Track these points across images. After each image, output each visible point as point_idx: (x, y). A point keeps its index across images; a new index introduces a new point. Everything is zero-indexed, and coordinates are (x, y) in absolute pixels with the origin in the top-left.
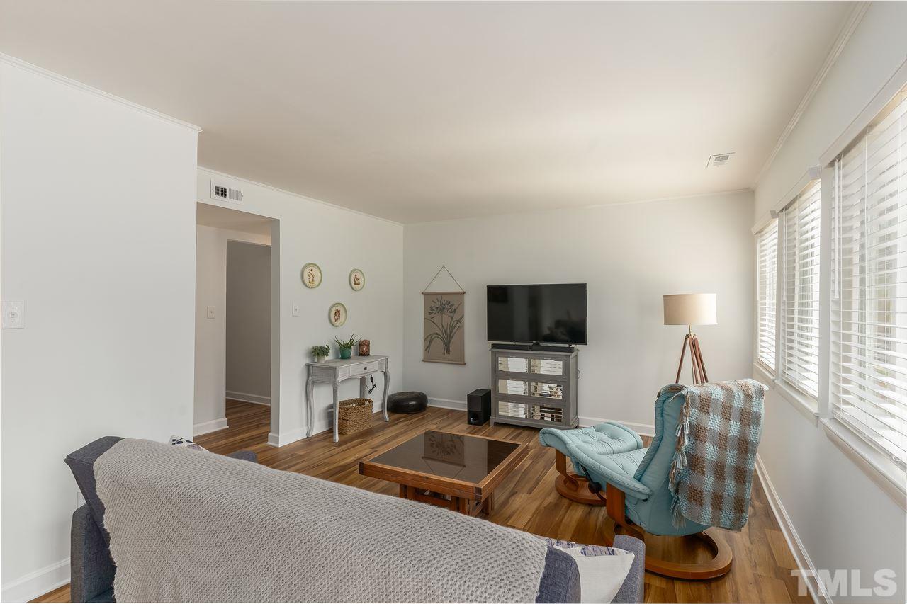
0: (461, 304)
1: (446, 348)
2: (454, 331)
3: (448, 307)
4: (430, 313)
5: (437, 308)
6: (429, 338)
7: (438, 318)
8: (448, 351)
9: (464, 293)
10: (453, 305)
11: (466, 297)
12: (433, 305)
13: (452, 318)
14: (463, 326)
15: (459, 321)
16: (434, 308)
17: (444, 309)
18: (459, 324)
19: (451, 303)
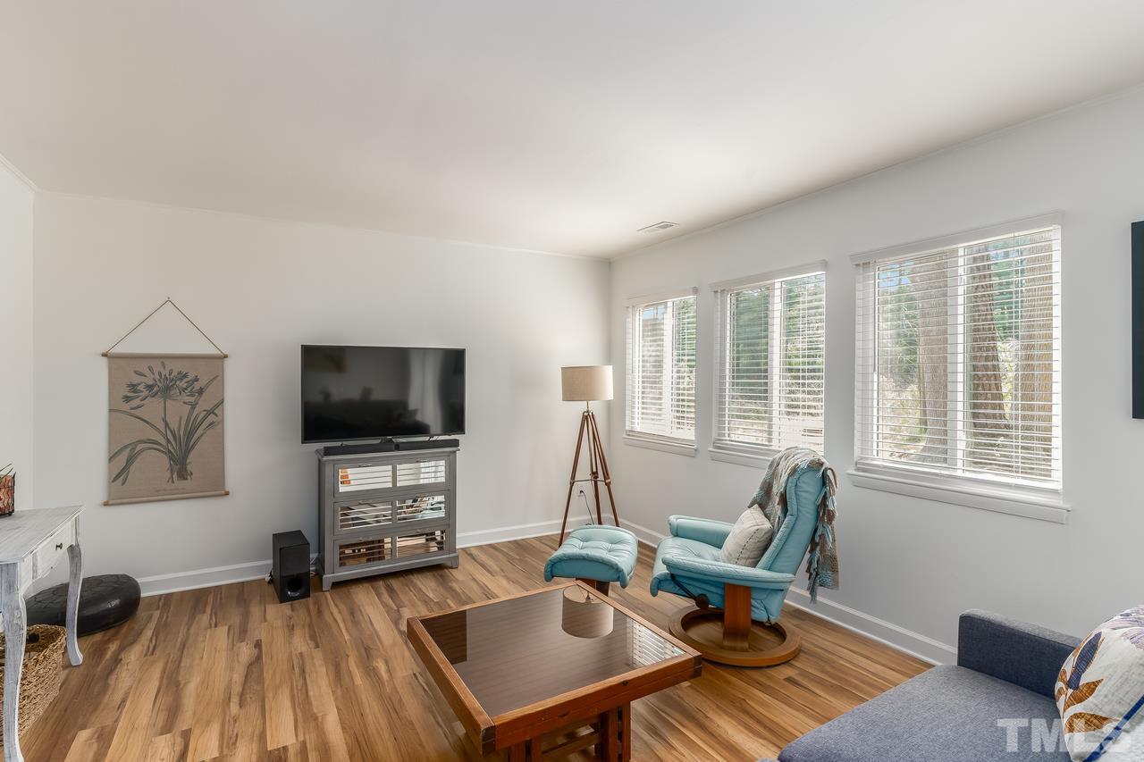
0: (218, 378)
1: (176, 468)
2: (199, 432)
3: (183, 384)
4: (127, 399)
5: (149, 387)
6: (126, 453)
7: (153, 408)
8: (183, 474)
9: (226, 356)
10: (196, 379)
11: (228, 363)
12: (136, 379)
13: (193, 406)
14: (222, 421)
15: (211, 412)
16: (141, 387)
17: (168, 388)
18: (211, 418)
19: (191, 377)
